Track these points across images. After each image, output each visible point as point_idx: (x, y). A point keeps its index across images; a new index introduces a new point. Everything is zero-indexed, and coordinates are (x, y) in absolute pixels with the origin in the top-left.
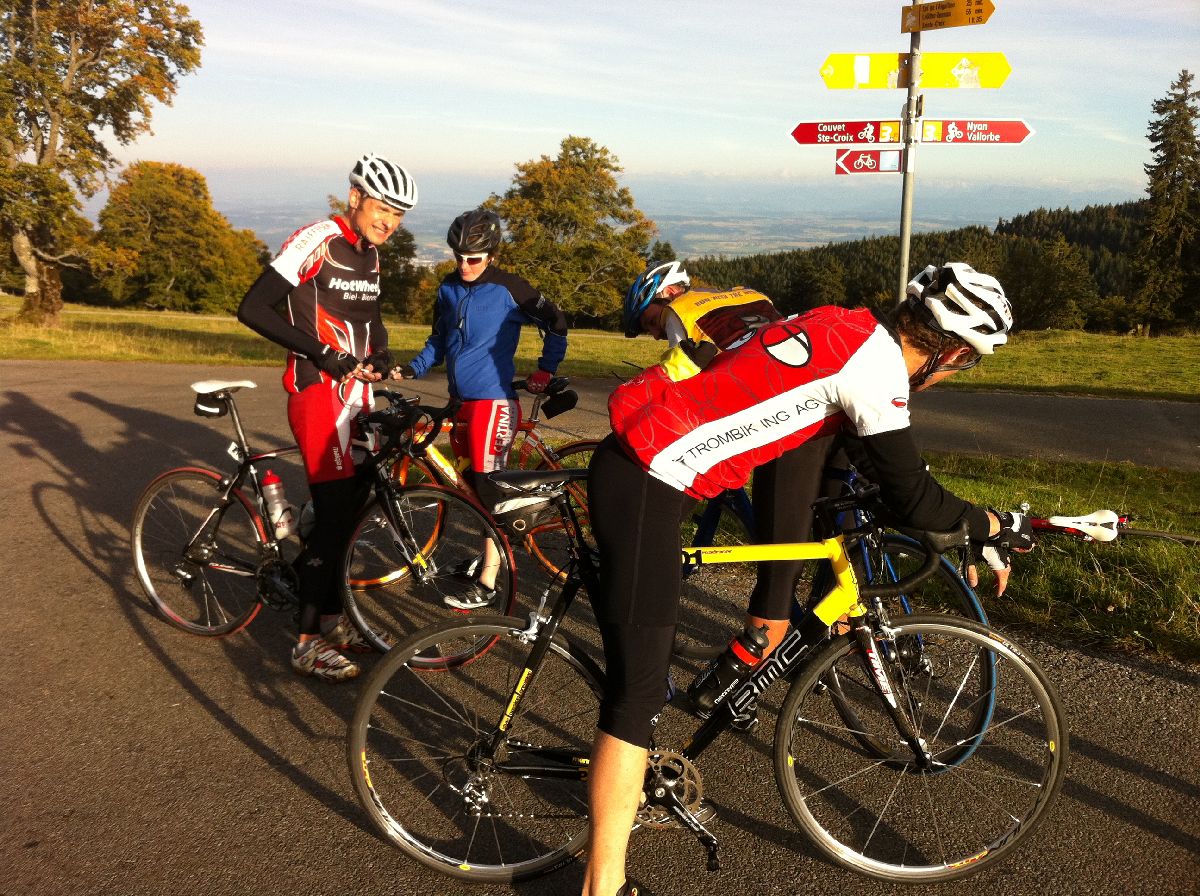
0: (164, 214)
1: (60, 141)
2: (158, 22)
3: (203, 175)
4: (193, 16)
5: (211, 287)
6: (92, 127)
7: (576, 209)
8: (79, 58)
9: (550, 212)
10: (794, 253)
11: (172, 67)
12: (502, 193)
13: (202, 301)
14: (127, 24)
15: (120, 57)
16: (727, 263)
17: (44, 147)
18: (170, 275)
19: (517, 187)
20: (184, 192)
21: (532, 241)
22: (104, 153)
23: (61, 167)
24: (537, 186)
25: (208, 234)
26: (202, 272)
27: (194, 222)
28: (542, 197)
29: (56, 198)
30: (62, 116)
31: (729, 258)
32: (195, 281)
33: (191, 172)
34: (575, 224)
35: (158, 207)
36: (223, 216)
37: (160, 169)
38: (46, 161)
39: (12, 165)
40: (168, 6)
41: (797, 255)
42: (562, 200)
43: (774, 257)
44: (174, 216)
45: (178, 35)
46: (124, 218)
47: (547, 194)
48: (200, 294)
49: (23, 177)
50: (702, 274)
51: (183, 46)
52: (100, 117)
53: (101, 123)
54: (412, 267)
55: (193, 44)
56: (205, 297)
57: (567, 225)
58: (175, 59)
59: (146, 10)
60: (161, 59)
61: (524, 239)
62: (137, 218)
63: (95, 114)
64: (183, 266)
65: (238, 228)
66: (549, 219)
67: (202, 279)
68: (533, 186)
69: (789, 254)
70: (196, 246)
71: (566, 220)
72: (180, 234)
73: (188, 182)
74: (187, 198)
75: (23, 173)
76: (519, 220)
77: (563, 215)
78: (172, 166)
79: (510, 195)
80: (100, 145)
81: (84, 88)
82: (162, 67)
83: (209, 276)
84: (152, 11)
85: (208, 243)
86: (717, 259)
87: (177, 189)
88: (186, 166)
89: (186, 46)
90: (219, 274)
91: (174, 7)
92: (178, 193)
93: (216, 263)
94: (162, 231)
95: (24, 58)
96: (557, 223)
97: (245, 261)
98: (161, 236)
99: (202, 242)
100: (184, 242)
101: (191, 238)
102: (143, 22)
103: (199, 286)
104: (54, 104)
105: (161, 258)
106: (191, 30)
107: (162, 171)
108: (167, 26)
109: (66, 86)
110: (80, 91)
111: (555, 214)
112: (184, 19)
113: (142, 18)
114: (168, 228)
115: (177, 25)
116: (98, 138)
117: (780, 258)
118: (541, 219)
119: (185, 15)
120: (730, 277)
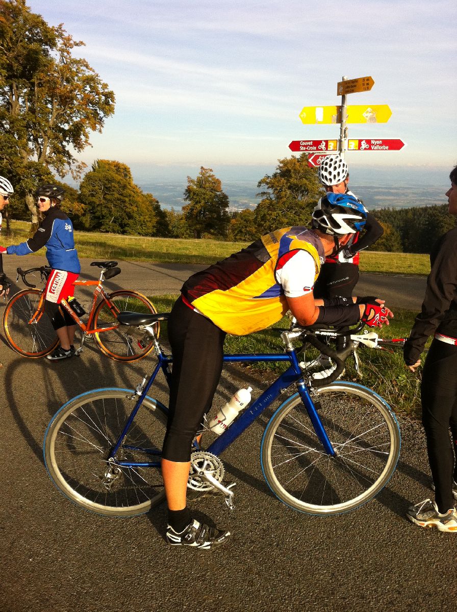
0: (109, 185)
1: (48, 150)
2: (93, 92)
3: (129, 166)
4: (110, 89)
5: (131, 221)
6: (65, 143)
7: (308, 183)
8: (57, 110)
9: (294, 185)
10: (433, 207)
11: (102, 114)
12: (271, 175)
13: (126, 228)
14: (78, 93)
15: (75, 109)
16: (396, 212)
17: (41, 153)
18: (112, 216)
19: (278, 171)
20: (119, 175)
21: (285, 199)
22: (70, 156)
23: (48, 163)
24: (288, 171)
25: (130, 196)
26: (127, 214)
27: (124, 190)
28: (291, 177)
29: (44, 178)
30: (49, 138)
31: (398, 209)
32: (123, 219)
33: (123, 165)
34: (307, 190)
35: (106, 182)
36: (138, 187)
37: (108, 163)
38: (41, 159)
39: (25, 162)
40: (98, 84)
41: (434, 208)
42: (301, 178)
43: (422, 209)
44: (115, 187)
45: (103, 98)
46: (91, 187)
47: (293, 175)
48: (125, 225)
49: (30, 168)
50: (382, 217)
51: (106, 104)
52: (67, 139)
53: (68, 142)
54: (227, 212)
55: (111, 103)
56: (128, 227)
57: (303, 191)
58: (102, 109)
59: (88, 86)
60: (96, 110)
61: (281, 198)
62: (97, 187)
63: (65, 137)
64: (118, 211)
65: (145, 193)
66: (294, 188)
67: (127, 217)
68: (286, 171)
69: (430, 208)
70: (124, 202)
71: (303, 188)
72: (117, 195)
73: (122, 170)
74: (121, 178)
75: (31, 165)
76: (279, 188)
77: (301, 186)
78: (114, 162)
79: (275, 175)
80: (68, 151)
81: (59, 125)
82: (96, 114)
83: (130, 217)
84: (91, 87)
85: (130, 200)
86: (391, 209)
87: (117, 173)
88: (121, 162)
89: (107, 103)
90: (135, 215)
91: (101, 84)
92: (117, 175)
93: (133, 210)
94: (109, 194)
95: (32, 110)
96: (298, 190)
97: (147, 209)
98: (108, 197)
99: (127, 199)
100: (119, 199)
101: (122, 198)
102: (87, 92)
103: (126, 221)
104: (45, 132)
105: (108, 207)
106: (109, 96)
107: (109, 164)
108: (98, 94)
109: (51, 123)
110: (57, 126)
111: (296, 185)
112: (106, 90)
113: (86, 90)
114: (111, 193)
115: (102, 93)
116: (66, 149)
117: (425, 209)
118: (290, 188)
119: (106, 88)
120: (398, 219)
